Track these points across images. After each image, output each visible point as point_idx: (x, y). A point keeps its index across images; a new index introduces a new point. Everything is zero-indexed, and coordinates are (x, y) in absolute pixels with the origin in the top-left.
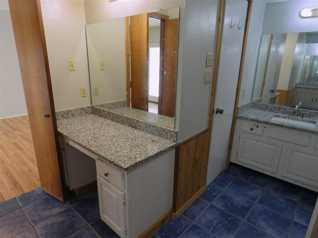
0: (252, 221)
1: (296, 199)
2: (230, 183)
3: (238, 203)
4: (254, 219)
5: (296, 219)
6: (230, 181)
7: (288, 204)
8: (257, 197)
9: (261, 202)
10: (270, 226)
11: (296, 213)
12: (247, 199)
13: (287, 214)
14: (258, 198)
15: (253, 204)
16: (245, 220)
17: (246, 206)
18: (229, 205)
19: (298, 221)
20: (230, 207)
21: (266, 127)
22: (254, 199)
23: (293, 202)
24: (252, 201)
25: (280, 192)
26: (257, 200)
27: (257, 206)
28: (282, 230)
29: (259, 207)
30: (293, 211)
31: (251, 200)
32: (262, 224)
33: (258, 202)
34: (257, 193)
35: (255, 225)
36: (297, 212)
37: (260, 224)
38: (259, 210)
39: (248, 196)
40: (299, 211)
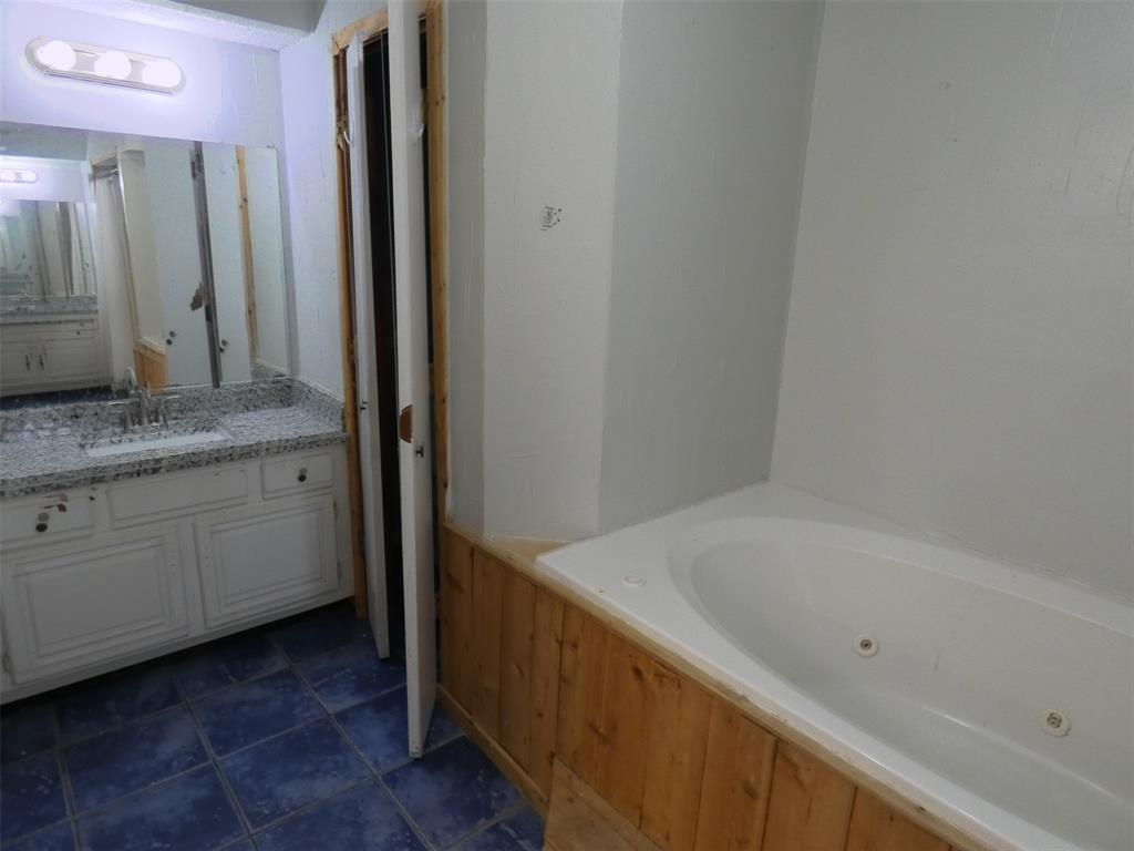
0: (266, 812)
1: (279, 663)
2: (66, 783)
3: (171, 811)
4: (264, 803)
5: (332, 707)
6: (57, 779)
7: (281, 690)
8: (199, 741)
9: (224, 744)
10: (312, 776)
11: (317, 695)
12: (181, 774)
13: (307, 715)
14: (205, 741)
15: (210, 770)
16: (248, 829)
17: (204, 793)
18: (156, 845)
19: (339, 707)
20: (168, 846)
21: (94, 494)
22: (200, 755)
23: (281, 675)
24: (202, 765)
25: (231, 678)
26: (211, 752)
27: (229, 763)
28: (340, 758)
29: (233, 763)
30: (306, 695)
31: (196, 767)
32: (292, 792)
33: (220, 753)
34: (181, 733)
35: (284, 813)
36: (316, 689)
37: (290, 799)
38: (247, 768)
39: (175, 763)
40: (317, 684)
